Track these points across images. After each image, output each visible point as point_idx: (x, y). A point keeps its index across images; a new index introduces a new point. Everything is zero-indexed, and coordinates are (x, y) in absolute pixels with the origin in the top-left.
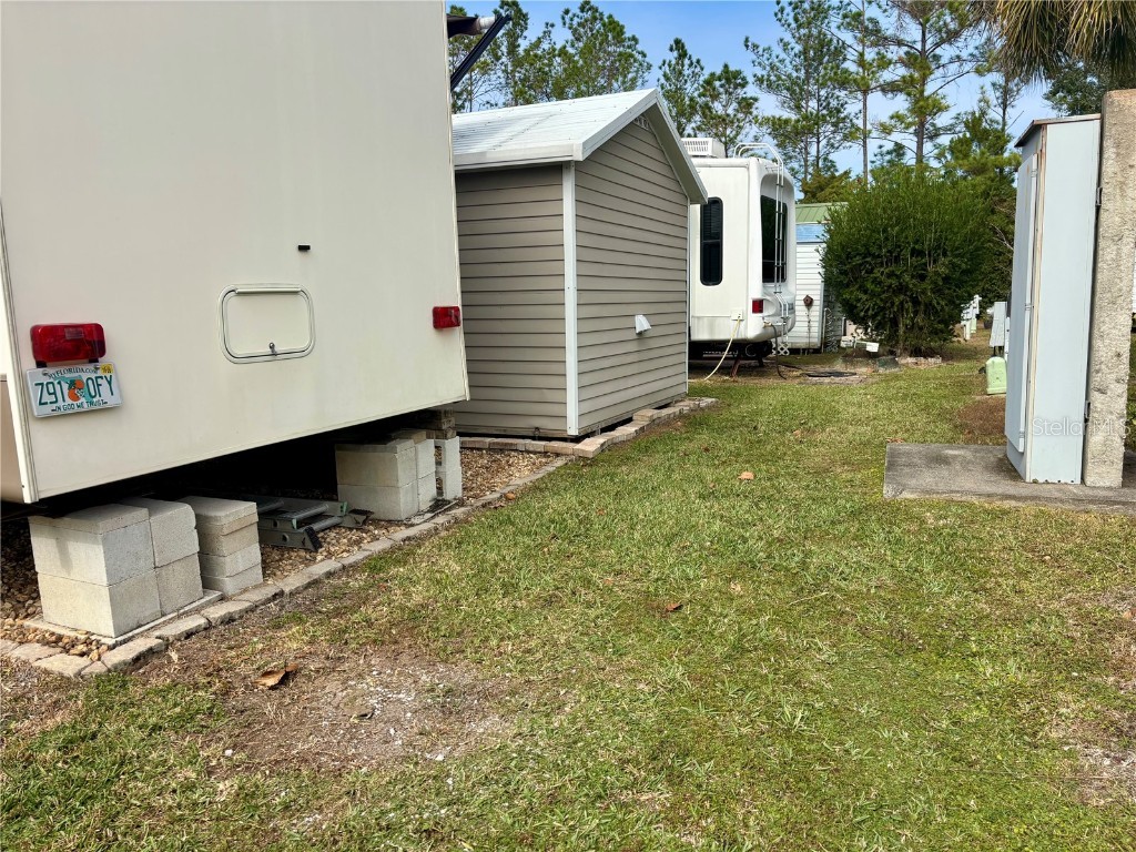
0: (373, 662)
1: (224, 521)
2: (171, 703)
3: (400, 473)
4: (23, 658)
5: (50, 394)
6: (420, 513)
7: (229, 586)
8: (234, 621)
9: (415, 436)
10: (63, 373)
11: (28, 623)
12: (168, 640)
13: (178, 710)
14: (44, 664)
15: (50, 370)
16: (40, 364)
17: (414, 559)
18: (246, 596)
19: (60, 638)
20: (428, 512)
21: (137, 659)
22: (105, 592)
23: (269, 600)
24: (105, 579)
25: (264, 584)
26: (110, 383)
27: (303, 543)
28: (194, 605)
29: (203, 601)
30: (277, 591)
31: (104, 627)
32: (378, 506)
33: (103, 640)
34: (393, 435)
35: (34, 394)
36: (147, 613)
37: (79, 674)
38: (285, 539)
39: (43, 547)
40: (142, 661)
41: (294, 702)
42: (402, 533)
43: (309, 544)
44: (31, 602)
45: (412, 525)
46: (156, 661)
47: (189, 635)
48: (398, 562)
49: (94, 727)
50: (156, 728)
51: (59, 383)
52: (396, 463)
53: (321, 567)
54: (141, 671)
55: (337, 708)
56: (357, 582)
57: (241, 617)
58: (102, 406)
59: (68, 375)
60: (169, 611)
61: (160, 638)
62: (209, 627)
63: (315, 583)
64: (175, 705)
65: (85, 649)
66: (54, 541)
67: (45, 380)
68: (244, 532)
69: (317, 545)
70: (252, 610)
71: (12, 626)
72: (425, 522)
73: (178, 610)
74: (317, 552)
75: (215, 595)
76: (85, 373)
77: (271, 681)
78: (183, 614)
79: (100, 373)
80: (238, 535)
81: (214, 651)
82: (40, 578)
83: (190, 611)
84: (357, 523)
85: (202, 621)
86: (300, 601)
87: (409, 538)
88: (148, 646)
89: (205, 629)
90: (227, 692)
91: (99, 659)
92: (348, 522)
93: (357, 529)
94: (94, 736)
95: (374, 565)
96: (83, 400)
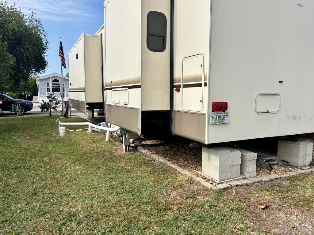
0: (295, 211)
1: (248, 157)
2: (235, 204)
3: (300, 152)
4: (198, 180)
5: (214, 119)
6: (305, 166)
7: (247, 175)
8: (248, 185)
9: (306, 141)
10: (217, 114)
11: (199, 172)
12: (232, 186)
13: (237, 206)
14: (203, 183)
15: (215, 113)
16: (213, 111)
17: (305, 181)
18: (251, 179)
19: (206, 178)
20: (308, 166)
21: (224, 189)
22: (218, 169)
23: (258, 182)
24: (218, 166)
25: (256, 177)
26: (227, 117)
27: (267, 167)
28: (238, 178)
29: (240, 177)
30: (261, 180)
31: (217, 178)
32: (292, 161)
33: (216, 181)
34: (298, 139)
35: (211, 118)
36: (227, 177)
37: (211, 188)
38: (261, 165)
39: (205, 155)
40: (225, 189)
41: (270, 216)
42: (300, 171)
43: (269, 168)
44: (198, 167)
45: (303, 169)
46: (229, 191)
47: (237, 186)
48: (299, 180)
49: (216, 204)
50: (232, 210)
51: (216, 116)
52: (299, 149)
53: (273, 176)
54: (225, 192)
55: (284, 222)
56: (286, 183)
57: (250, 185)
58: (225, 123)
59: (218, 114)
60: (231, 178)
61: (229, 184)
62: (242, 185)
63: (271, 180)
64: (236, 205)
65: (212, 182)
66: (207, 154)
67: (214, 115)
68: (253, 161)
69: (272, 169)
70: (253, 183)
71: (195, 172)
72: (307, 169)
73: (234, 178)
74: (271, 171)
75: (243, 177)
76: (222, 114)
77: (262, 207)
78: (235, 180)
79: (225, 114)
80: (251, 161)
81: (244, 192)
82: (203, 162)
83: (237, 179)
84: (284, 165)
85: (240, 183)
86: (267, 185)
87: (302, 173)
88: (227, 186)
89: (241, 185)
90: (249, 206)
91: (215, 186)
92: (281, 163)
93: (284, 167)
94: (216, 206)
95: (292, 179)
96: (221, 121)
